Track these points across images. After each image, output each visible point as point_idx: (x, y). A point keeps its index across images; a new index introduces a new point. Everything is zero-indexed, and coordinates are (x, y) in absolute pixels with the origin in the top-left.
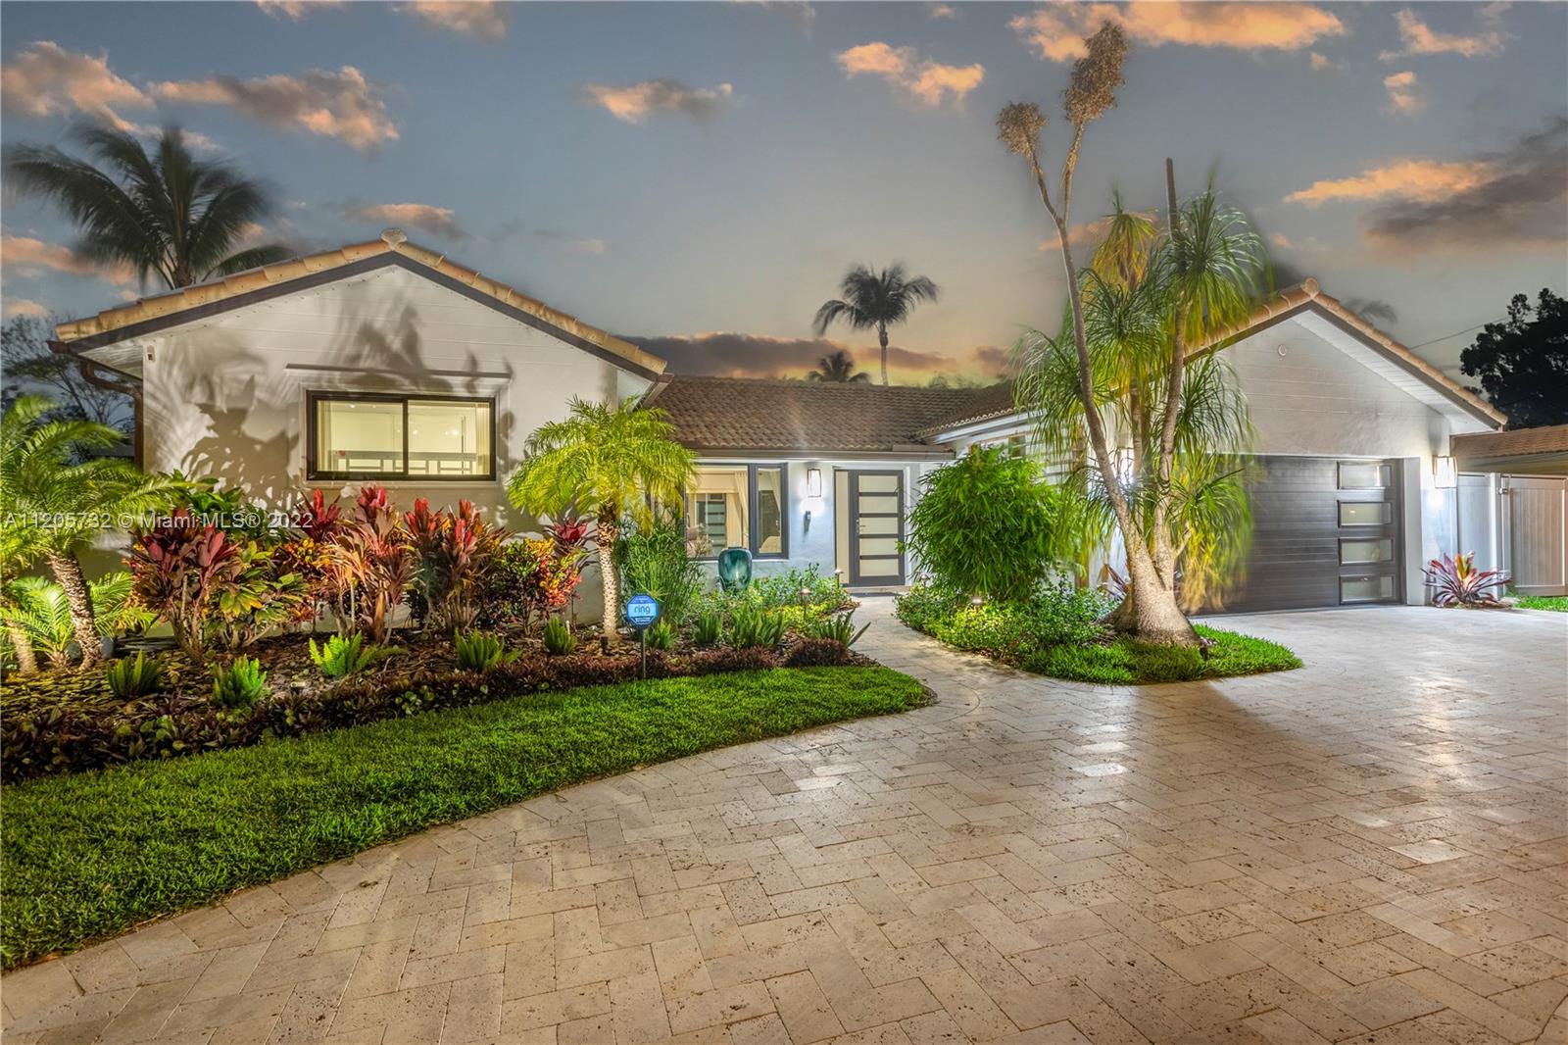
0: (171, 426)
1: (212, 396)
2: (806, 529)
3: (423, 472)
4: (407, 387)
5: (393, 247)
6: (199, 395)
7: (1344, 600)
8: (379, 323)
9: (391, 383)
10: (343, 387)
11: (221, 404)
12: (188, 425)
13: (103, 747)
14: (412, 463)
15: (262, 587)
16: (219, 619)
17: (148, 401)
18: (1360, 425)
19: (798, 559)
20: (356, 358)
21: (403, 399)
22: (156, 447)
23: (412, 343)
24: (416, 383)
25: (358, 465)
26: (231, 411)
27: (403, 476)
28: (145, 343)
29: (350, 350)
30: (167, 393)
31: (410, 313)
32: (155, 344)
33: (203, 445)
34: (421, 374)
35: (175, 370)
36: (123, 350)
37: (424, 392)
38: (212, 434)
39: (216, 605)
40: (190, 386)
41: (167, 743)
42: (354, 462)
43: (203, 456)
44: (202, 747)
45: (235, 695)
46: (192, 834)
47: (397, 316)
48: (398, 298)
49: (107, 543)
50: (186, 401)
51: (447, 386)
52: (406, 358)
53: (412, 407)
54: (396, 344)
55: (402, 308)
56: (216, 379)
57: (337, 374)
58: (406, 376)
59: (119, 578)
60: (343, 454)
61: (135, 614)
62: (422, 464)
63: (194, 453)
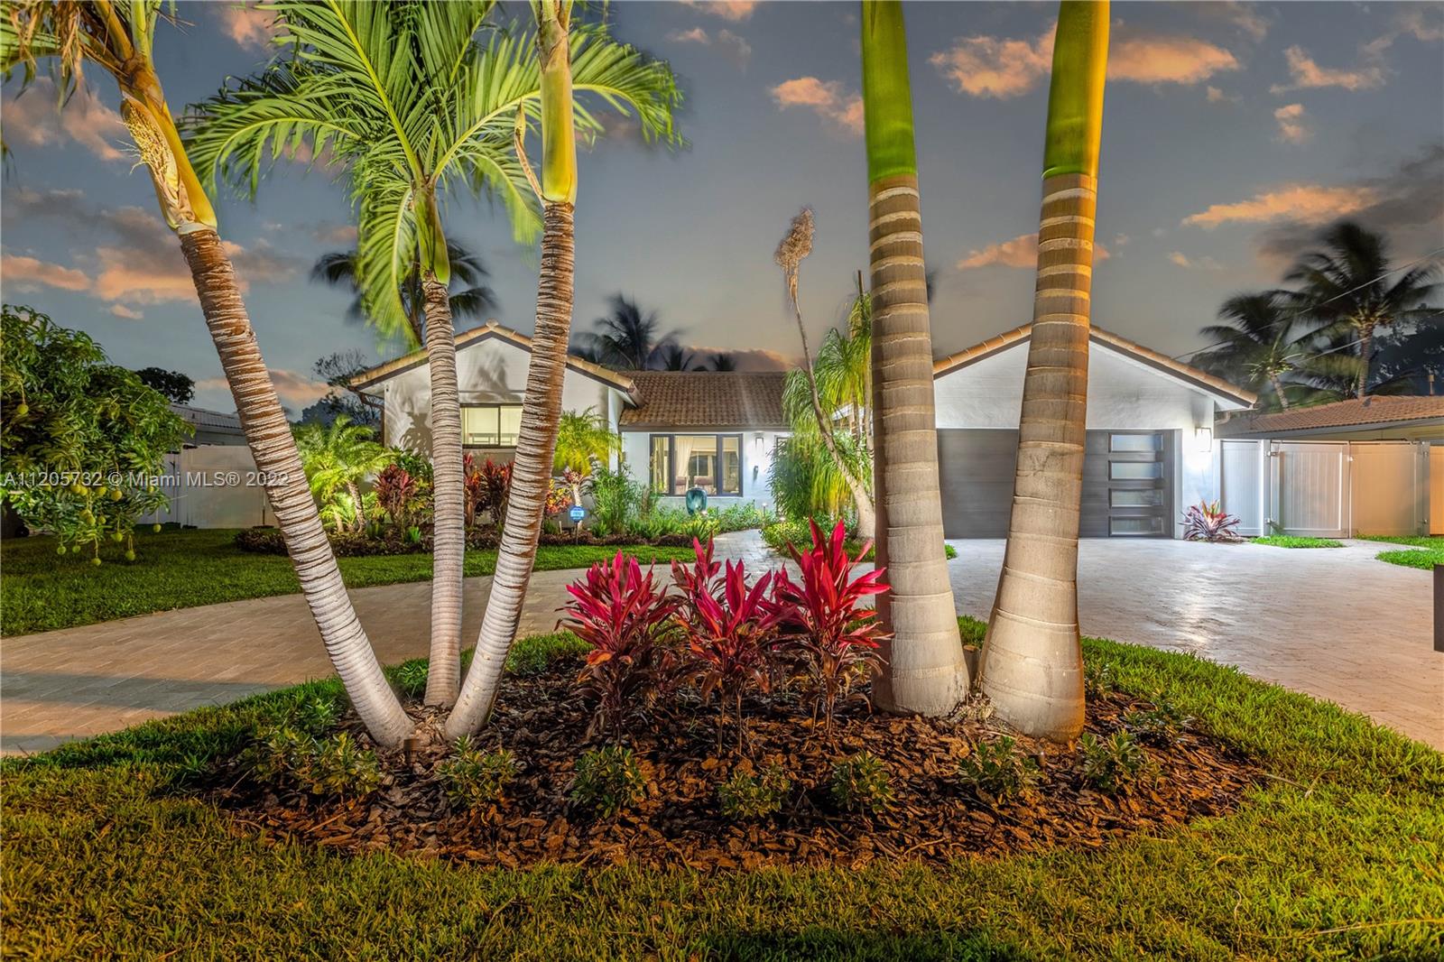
0: (395, 423)
1: (413, 408)
2: (755, 478)
3: (509, 444)
4: (500, 400)
5: (491, 329)
6: (407, 408)
7: (1113, 533)
8: (487, 366)
9: (492, 398)
10: (469, 401)
11: (416, 412)
12: (403, 422)
13: (364, 550)
14: (502, 439)
15: (424, 499)
16: (408, 513)
17: (386, 411)
18: (1121, 406)
19: (748, 496)
20: (475, 385)
21: (498, 406)
22: (389, 433)
23: (502, 376)
24: (503, 397)
25: (478, 440)
26: (421, 414)
27: (498, 447)
28: (385, 383)
29: (473, 382)
30: (393, 406)
31: (502, 360)
32: (390, 383)
33: (409, 432)
34: (506, 392)
35: (398, 396)
36: (377, 387)
37: (508, 402)
38: (412, 427)
39: (406, 507)
40: (404, 403)
41: (383, 551)
42: (476, 439)
43: (409, 437)
44: (394, 553)
45: (409, 538)
46: (385, 570)
47: (495, 363)
48: (496, 353)
49: (369, 479)
50: (402, 411)
51: (519, 398)
52: (499, 383)
53: (503, 409)
54: (495, 377)
55: (497, 358)
56: (414, 400)
57: (467, 394)
58: (500, 394)
59: (373, 494)
60: (471, 435)
61: (379, 511)
62: (508, 439)
63: (405, 436)
